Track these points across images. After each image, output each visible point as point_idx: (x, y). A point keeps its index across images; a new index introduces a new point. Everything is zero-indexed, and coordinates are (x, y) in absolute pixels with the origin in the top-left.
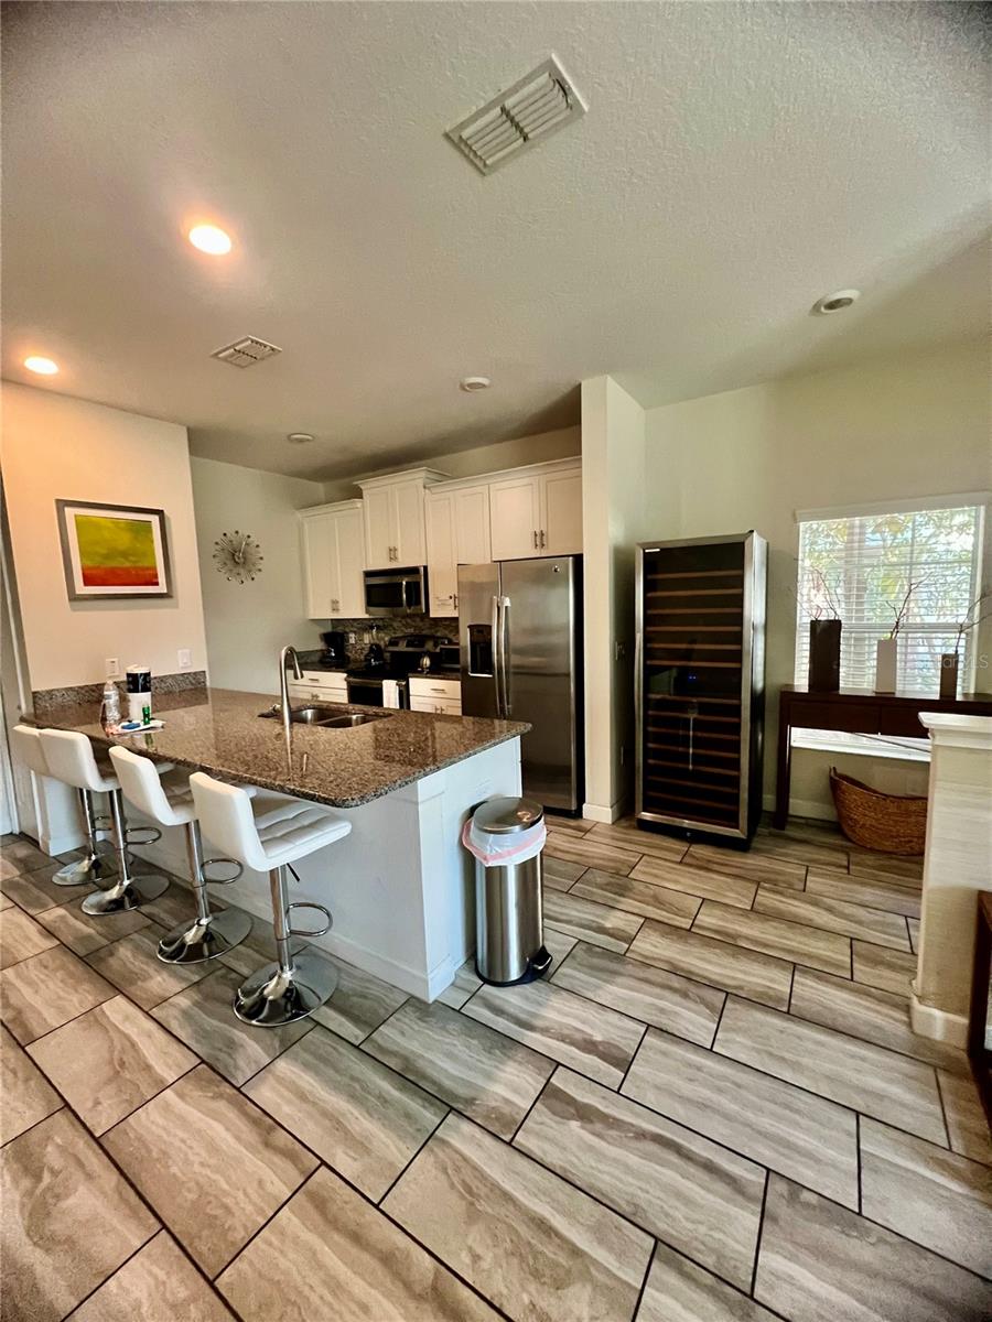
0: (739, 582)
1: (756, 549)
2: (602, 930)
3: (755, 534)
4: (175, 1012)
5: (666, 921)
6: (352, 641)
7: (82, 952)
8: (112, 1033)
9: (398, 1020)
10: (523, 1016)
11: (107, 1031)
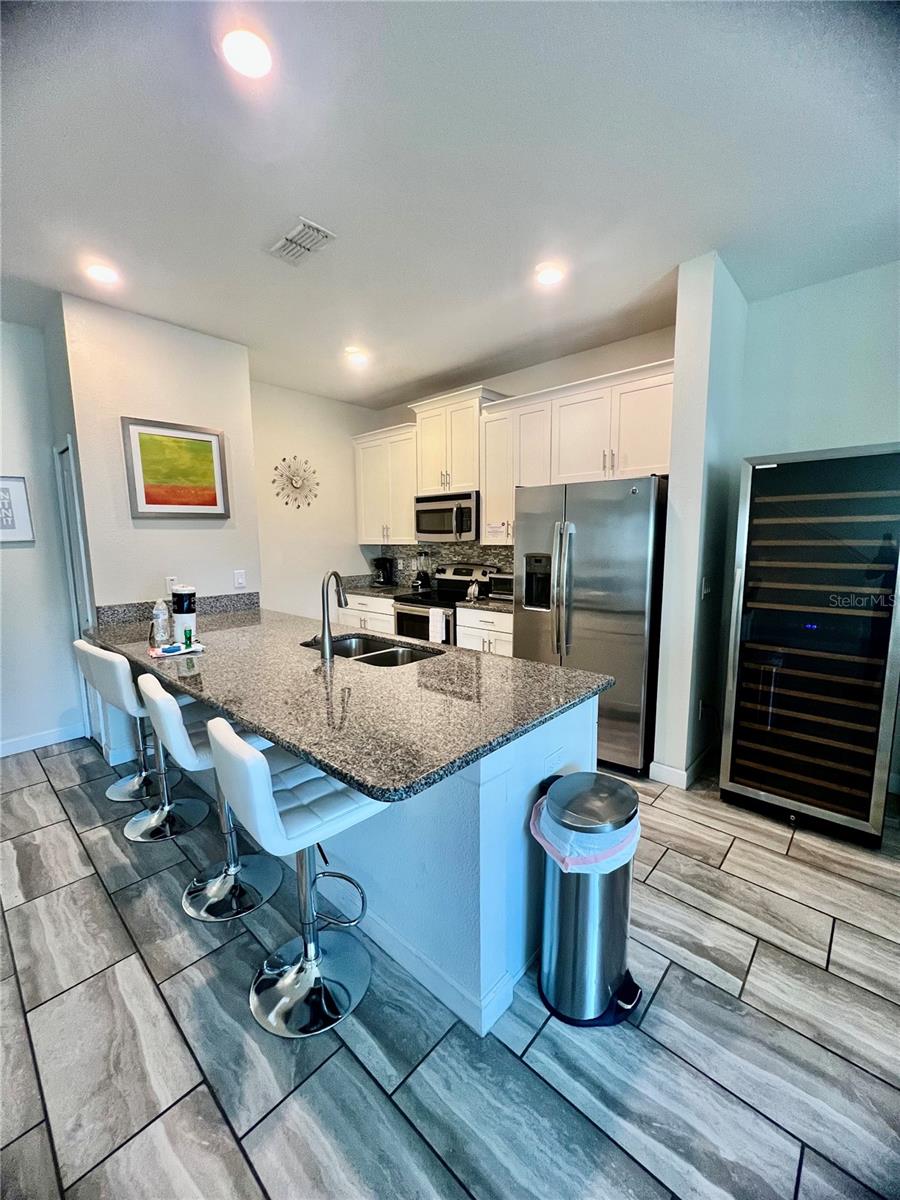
2: (700, 950)
4: (187, 993)
5: (789, 949)
6: (400, 567)
7: (112, 888)
8: (117, 1012)
9: (442, 1058)
10: (610, 1087)
11: (113, 1006)
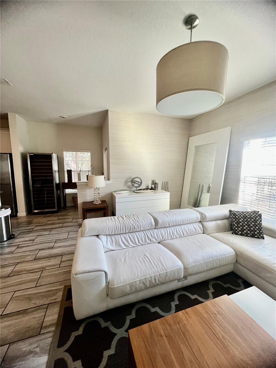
0: (51, 162)
1: (54, 156)
2: (26, 229)
3: (53, 153)
